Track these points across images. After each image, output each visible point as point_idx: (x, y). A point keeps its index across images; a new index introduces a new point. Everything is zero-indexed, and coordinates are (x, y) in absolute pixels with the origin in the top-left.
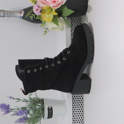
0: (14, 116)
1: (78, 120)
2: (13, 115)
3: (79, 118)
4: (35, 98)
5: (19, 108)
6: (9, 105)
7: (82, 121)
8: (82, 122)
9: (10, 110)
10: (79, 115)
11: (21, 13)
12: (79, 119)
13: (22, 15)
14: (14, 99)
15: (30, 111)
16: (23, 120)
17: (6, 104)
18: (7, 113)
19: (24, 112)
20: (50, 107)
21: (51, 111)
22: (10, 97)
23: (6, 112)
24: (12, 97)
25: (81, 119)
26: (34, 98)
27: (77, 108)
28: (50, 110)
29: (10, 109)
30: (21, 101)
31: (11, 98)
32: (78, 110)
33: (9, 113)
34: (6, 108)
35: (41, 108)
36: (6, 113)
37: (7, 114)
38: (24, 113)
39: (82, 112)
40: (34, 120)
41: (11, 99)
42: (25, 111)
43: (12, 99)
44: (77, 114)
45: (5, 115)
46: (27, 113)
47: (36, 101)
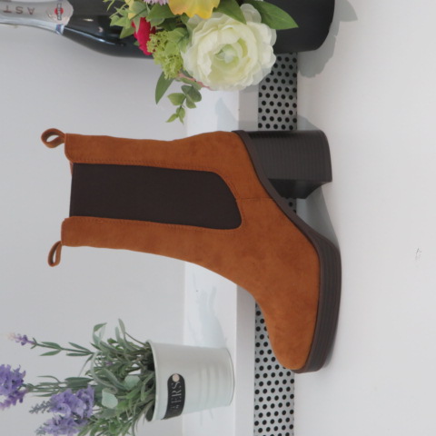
0: (40, 412)
1: (272, 422)
2: (36, 409)
3: (276, 414)
4: (114, 342)
5: (60, 383)
6: (18, 370)
7: (284, 423)
8: (284, 428)
9: (23, 389)
10: (276, 403)
11: (59, 12)
12: (276, 419)
13: (65, 20)
14: (35, 344)
15: (104, 394)
16: (69, 424)
17: (9, 367)
18: (14, 403)
19: (79, 396)
20: (176, 379)
21: (178, 394)
22: (20, 339)
23: (10, 396)
24: (30, 339)
25: (280, 416)
26: (111, 341)
27: (269, 378)
28: (177, 389)
29: (25, 386)
30: (63, 353)
31: (25, 340)
32: (273, 386)
33: (21, 401)
34: (10, 384)
35: (145, 383)
36: (8, 403)
37: (12, 405)
38: (81, 402)
39: (284, 392)
40: (114, 426)
41: (23, 344)
42: (84, 395)
43: (28, 346)
44: (269, 399)
45: (6, 409)
46: (91, 402)
47: (120, 355)
